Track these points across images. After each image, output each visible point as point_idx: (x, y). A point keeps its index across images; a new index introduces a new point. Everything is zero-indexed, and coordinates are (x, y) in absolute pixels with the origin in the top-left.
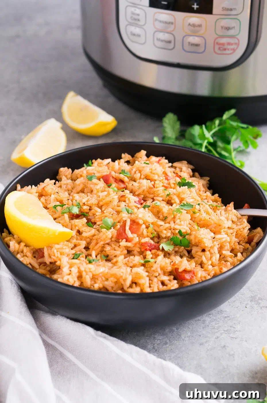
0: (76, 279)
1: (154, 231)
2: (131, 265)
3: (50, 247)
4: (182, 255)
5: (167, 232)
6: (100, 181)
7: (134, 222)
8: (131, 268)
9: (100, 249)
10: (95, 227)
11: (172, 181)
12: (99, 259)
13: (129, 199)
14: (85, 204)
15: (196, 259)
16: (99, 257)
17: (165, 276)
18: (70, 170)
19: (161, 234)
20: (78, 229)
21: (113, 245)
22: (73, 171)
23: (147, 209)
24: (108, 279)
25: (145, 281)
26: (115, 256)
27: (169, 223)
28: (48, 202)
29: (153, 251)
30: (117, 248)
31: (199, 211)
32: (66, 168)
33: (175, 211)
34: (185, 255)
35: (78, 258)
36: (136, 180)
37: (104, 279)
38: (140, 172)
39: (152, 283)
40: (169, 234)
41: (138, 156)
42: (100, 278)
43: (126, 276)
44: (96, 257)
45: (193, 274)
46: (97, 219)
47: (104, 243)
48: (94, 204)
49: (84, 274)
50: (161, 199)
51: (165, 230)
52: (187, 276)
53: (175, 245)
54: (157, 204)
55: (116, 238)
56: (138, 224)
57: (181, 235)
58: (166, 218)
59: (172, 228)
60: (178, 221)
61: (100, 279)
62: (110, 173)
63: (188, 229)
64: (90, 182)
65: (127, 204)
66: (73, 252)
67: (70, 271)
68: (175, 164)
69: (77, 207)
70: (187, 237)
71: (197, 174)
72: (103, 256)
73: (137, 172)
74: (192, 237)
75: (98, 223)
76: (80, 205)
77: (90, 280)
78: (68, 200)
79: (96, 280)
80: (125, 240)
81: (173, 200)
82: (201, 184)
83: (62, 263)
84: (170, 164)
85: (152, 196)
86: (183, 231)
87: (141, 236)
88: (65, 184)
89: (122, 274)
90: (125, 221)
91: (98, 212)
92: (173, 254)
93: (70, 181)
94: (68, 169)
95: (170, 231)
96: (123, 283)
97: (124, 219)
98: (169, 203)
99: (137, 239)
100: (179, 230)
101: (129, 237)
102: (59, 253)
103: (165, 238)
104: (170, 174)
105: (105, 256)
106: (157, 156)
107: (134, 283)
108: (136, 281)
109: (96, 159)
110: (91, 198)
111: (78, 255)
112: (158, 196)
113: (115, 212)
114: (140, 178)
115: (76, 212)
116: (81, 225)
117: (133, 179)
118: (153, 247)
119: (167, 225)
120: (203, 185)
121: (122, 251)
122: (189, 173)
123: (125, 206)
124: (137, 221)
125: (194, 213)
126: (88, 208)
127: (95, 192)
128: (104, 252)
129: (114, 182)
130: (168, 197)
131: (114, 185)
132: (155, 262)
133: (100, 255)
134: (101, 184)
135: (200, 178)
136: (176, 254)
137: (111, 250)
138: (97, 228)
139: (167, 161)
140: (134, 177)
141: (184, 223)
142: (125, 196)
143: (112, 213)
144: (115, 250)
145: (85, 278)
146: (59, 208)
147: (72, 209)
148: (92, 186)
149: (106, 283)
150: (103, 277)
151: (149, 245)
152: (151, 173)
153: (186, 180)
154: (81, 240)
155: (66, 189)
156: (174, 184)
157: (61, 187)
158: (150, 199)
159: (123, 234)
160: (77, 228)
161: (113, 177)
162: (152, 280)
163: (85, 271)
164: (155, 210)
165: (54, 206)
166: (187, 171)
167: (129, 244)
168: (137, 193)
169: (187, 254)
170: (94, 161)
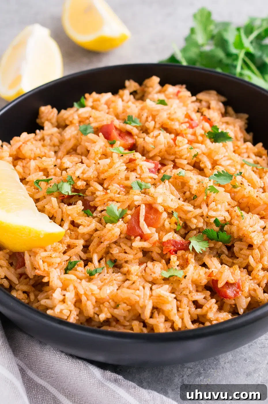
0: (72, 308)
1: (179, 219)
2: (150, 279)
3: (33, 253)
4: (219, 252)
5: (199, 221)
6: (98, 136)
7: (151, 208)
8: (150, 285)
9: (104, 251)
10: (95, 214)
11: (199, 131)
12: (104, 267)
13: (141, 167)
14: (80, 177)
15: (240, 260)
16: (102, 262)
17: (199, 294)
18: (55, 110)
19: (189, 224)
20: (72, 220)
21: (122, 244)
22: (59, 111)
23: (167, 182)
24: (118, 306)
25: (171, 306)
26: (126, 262)
27: (201, 208)
28: (27, 172)
29: (180, 253)
30: (128, 250)
31: (241, 184)
32: (49, 107)
33: (209, 190)
34: (223, 253)
35: (74, 267)
36: (149, 131)
37: (112, 304)
38: (154, 118)
39: (180, 305)
40: (201, 225)
41: (148, 85)
42: (108, 303)
43: (144, 301)
44: (99, 261)
45: (238, 288)
46: (97, 202)
47: (110, 243)
48: (92, 177)
49: (84, 298)
50: (185, 162)
51: (195, 217)
52: (230, 292)
53: (209, 239)
54: (181, 174)
55: (126, 233)
56: (156, 211)
57: (217, 226)
58: (195, 197)
59: (205, 214)
60: (212, 205)
61: (106, 304)
62: (112, 121)
63: (227, 214)
64: (84, 137)
65: (139, 174)
66: (66, 257)
67: (64, 295)
68: (201, 96)
69: (68, 183)
70: (226, 228)
71: (230, 110)
72: (108, 262)
73: (150, 119)
74: (234, 229)
75: (99, 209)
76: (72, 179)
77: (93, 307)
78: (55, 166)
79: (101, 306)
80: (138, 238)
81: (203, 163)
82: (237, 129)
83: (52, 281)
84: (194, 98)
85: (172, 157)
86: (220, 219)
87: (161, 229)
88: (48, 135)
89: (138, 299)
90: (139, 206)
91: (98, 191)
92: (207, 253)
93: (56, 130)
94: (52, 108)
95: (202, 220)
96: (140, 311)
97: (137, 203)
98: (197, 167)
99: (156, 237)
100: (214, 219)
101: (145, 233)
102: (46, 264)
103: (195, 229)
104: (196, 117)
105: (111, 260)
106: (174, 84)
107: (156, 309)
108: (159, 306)
109: (90, 93)
110: (87, 168)
111: (73, 263)
112: (181, 158)
113: (122, 189)
114: (154, 127)
115: (67, 192)
116: (75, 215)
117: (144, 130)
118: (179, 246)
119: (198, 211)
120: (241, 129)
121: (136, 254)
122: (220, 110)
123: (136, 177)
124: (154, 206)
125: (234, 187)
126: (85, 183)
127: (92, 154)
128: (110, 255)
129: (118, 138)
130: (195, 159)
131: (119, 142)
132: (185, 277)
133: (104, 259)
134: (101, 142)
135: (234, 115)
136: (212, 252)
137: (120, 252)
138: (98, 216)
139: (189, 94)
140: (145, 126)
141: (221, 207)
142: (135, 160)
143: (119, 191)
144: (126, 253)
145: (86, 305)
146: (43, 184)
147: (61, 188)
148: (87, 144)
149: (116, 312)
150: (110, 301)
151: (174, 243)
152: (169, 118)
153: (218, 129)
154: (77, 238)
155: (51, 144)
156: (202, 136)
157: (43, 139)
158: (170, 162)
159: (137, 228)
160: (70, 218)
161: (116, 128)
162: (180, 301)
163: (85, 294)
164: (179, 182)
165: (36, 181)
166: (218, 107)
167: (145, 245)
168: (151, 155)
169: (226, 252)
170: (87, 95)
